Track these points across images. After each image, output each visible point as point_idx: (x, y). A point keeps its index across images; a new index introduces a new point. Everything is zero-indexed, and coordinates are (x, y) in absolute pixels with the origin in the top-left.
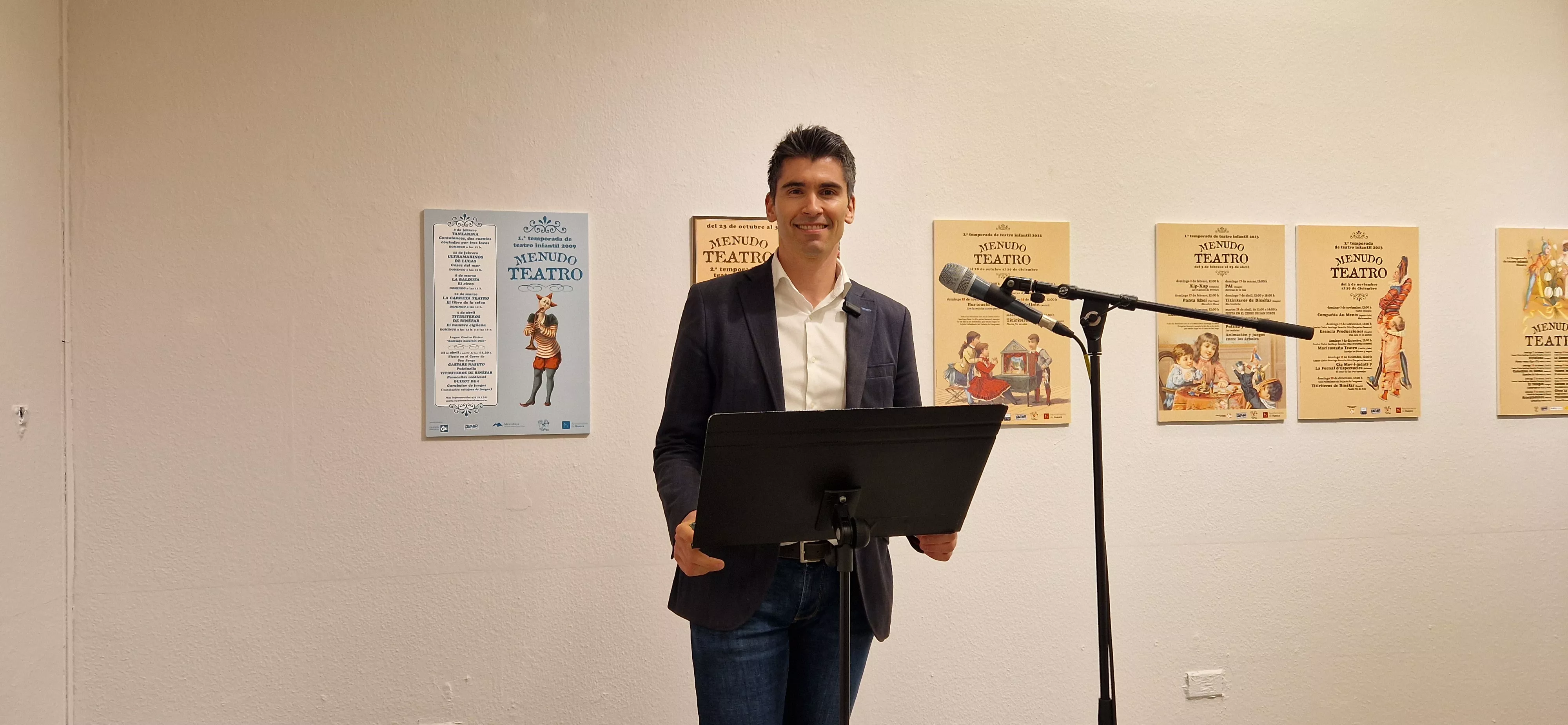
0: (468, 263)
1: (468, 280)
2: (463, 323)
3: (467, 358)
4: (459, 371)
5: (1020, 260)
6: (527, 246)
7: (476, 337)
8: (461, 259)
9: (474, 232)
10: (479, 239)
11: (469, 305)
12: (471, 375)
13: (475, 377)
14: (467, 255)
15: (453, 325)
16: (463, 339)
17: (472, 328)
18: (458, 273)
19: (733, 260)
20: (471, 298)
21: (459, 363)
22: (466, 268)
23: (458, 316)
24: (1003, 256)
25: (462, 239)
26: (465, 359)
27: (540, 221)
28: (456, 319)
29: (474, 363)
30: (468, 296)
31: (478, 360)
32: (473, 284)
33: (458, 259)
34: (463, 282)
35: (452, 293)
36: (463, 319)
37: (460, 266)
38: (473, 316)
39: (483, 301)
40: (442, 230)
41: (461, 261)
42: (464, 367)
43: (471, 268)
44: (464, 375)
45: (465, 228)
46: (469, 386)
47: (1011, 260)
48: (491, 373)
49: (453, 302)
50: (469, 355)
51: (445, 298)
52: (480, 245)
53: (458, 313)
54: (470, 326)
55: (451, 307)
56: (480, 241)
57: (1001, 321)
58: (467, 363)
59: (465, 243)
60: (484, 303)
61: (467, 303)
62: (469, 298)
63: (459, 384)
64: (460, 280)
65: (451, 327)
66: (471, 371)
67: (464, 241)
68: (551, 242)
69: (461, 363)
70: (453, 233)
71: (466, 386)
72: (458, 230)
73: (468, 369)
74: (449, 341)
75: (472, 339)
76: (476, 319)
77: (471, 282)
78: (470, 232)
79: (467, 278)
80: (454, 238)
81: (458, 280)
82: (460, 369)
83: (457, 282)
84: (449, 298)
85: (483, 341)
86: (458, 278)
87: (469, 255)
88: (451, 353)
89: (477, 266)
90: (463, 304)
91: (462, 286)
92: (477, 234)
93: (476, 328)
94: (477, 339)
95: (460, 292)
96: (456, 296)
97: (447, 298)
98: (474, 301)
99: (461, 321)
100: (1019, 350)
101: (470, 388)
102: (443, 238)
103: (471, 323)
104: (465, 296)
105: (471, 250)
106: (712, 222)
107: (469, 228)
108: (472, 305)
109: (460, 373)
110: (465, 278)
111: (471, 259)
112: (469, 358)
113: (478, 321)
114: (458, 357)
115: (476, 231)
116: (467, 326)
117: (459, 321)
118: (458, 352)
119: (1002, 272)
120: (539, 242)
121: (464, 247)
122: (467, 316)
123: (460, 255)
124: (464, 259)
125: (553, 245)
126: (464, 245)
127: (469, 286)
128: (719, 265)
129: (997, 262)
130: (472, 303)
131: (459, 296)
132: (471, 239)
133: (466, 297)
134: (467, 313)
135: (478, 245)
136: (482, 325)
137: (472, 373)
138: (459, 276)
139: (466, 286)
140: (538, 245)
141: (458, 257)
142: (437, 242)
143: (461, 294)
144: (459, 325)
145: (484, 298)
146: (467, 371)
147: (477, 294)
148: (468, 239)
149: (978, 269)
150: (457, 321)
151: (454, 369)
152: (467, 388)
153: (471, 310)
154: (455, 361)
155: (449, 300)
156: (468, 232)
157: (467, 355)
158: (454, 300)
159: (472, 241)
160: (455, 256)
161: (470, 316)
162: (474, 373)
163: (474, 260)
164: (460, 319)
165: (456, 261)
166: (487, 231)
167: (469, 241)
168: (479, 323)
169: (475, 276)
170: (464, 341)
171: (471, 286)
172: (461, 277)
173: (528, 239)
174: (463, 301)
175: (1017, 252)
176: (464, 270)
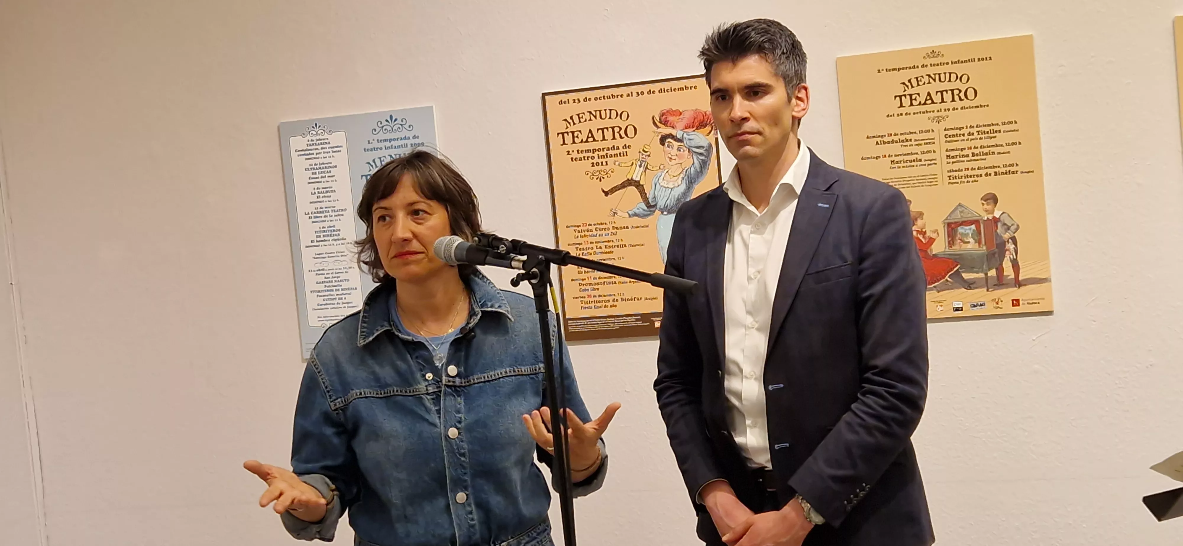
0: (323, 175)
1: (326, 193)
2: (326, 238)
3: (333, 275)
4: (327, 288)
5: (962, 95)
6: (377, 150)
7: (339, 252)
8: (317, 171)
9: (326, 141)
10: (332, 148)
11: (329, 218)
12: (338, 293)
13: (342, 294)
14: (322, 166)
15: (317, 241)
16: (327, 255)
17: (334, 242)
18: (316, 185)
19: (591, 139)
20: (330, 211)
21: (326, 280)
22: (323, 180)
23: (320, 231)
24: (937, 92)
25: (316, 149)
26: (330, 276)
27: (387, 121)
28: (319, 234)
29: (339, 279)
30: (327, 209)
31: (343, 277)
32: (330, 196)
33: (314, 171)
34: (321, 195)
35: (312, 208)
36: (325, 234)
37: (316, 178)
38: (334, 231)
39: (341, 213)
40: (297, 143)
41: (317, 173)
42: (331, 284)
43: (327, 179)
44: (332, 293)
45: (318, 138)
46: (338, 303)
47: (948, 97)
48: (356, 289)
49: (316, 216)
50: (334, 271)
51: (307, 213)
52: (334, 154)
53: (320, 228)
54: (332, 240)
55: (313, 222)
56: (333, 149)
57: (940, 179)
58: (334, 280)
59: (319, 153)
60: (342, 215)
61: (327, 217)
62: (329, 212)
63: (328, 302)
64: (318, 193)
65: (315, 244)
66: (337, 288)
67: (317, 151)
68: (400, 143)
69: (328, 280)
70: (307, 145)
71: (334, 304)
72: (312, 141)
73: (335, 286)
74: (315, 258)
75: (335, 254)
76: (337, 233)
77: (328, 194)
78: (322, 141)
79: (325, 190)
80: (309, 150)
81: (317, 193)
82: (328, 287)
83: (315, 196)
84: (310, 213)
85: (345, 256)
86: (316, 191)
87: (324, 166)
88: (317, 271)
89: (332, 177)
90: (323, 219)
91: (321, 199)
92: (329, 143)
93: (338, 242)
94: (340, 254)
95: (318, 205)
96: (316, 211)
97: (308, 214)
98: (334, 214)
99: (324, 236)
100: (968, 217)
101: (339, 306)
102: (299, 151)
103: (332, 238)
104: (324, 209)
105: (325, 161)
106: (564, 97)
107: (321, 137)
108: (331, 219)
109: (328, 291)
110: (323, 190)
111: (326, 170)
112: (334, 275)
113: (339, 235)
114: (324, 274)
115: (327, 139)
116: (329, 240)
117: (322, 236)
118: (323, 270)
119: (936, 114)
120: (388, 144)
121: (318, 158)
122: (329, 230)
123: (315, 167)
124: (320, 170)
125: (402, 145)
126: (318, 156)
127: (327, 199)
128: (575, 147)
129: (928, 102)
130: (332, 216)
131: (319, 210)
132: (324, 148)
133: (326, 211)
134: (328, 227)
135: (331, 154)
136: (343, 239)
137: (338, 290)
138: (318, 189)
139: (324, 199)
140: (388, 147)
141: (314, 169)
142: (294, 155)
143: (321, 208)
144: (322, 241)
145: (342, 210)
146: (334, 288)
147: (334, 207)
148: (322, 148)
149: (902, 114)
150: (320, 236)
151: (322, 287)
152: (336, 306)
153: (331, 224)
154: (322, 278)
155: (311, 215)
156: (321, 141)
157: (331, 271)
158: (315, 215)
159: (325, 150)
160: (311, 168)
161: (331, 230)
162: (341, 290)
163: (329, 170)
164: (322, 234)
165: (313, 173)
166: (338, 138)
167: (322, 151)
168: (340, 237)
169: (332, 187)
170: (328, 257)
171: (329, 199)
172: (318, 190)
173: (377, 142)
174: (323, 215)
175: (957, 85)
176: (321, 182)
